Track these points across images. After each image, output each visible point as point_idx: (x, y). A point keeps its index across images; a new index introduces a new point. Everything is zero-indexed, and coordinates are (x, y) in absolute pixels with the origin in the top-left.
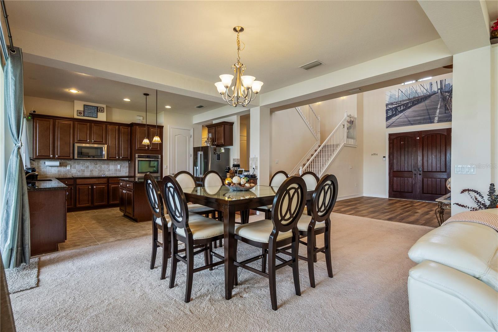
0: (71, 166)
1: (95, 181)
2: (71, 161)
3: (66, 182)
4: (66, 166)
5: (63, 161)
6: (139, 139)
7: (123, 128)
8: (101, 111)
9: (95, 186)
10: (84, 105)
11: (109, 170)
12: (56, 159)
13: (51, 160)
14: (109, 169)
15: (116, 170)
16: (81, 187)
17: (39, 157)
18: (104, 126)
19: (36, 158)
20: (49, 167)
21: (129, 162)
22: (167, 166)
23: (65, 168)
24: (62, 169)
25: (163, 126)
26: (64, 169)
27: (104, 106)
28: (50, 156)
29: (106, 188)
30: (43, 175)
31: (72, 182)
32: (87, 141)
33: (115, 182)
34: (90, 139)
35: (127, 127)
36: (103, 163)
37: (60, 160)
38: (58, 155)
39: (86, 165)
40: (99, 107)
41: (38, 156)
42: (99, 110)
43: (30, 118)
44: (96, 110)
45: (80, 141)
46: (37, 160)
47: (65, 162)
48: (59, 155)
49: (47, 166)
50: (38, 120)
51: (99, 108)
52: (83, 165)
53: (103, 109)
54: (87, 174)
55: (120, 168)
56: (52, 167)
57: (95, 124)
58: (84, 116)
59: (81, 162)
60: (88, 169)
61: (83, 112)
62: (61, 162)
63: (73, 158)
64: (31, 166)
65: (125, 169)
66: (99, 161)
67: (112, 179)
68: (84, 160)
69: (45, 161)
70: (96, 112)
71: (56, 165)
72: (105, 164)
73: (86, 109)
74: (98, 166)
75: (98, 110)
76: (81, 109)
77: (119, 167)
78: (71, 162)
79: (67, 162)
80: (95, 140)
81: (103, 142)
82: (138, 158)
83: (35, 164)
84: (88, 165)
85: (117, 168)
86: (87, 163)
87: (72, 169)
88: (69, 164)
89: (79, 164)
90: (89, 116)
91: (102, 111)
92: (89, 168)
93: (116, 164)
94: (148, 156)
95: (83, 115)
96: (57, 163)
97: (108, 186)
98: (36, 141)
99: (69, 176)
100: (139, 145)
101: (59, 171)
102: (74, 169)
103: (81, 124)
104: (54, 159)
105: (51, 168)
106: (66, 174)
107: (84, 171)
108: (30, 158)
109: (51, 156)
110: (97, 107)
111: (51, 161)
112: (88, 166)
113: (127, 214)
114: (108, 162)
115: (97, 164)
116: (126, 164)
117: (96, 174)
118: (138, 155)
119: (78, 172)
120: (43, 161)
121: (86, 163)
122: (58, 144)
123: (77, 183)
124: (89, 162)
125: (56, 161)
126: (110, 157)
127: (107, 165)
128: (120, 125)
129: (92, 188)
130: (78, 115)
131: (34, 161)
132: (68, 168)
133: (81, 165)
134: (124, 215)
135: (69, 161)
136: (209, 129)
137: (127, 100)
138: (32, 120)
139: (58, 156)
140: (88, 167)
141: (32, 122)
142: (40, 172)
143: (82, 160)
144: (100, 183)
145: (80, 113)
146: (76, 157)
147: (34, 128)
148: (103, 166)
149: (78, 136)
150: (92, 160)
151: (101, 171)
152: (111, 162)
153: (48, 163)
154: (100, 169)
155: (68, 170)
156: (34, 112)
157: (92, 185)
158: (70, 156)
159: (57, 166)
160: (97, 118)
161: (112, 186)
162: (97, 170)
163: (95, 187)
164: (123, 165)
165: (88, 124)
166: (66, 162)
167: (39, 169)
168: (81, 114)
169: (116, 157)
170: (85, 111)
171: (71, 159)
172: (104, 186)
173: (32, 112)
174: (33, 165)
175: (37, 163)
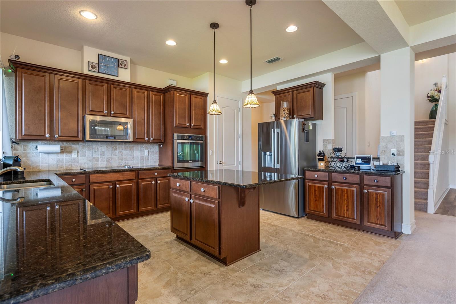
0: (78, 152)
1: (118, 176)
2: (78, 144)
3: (74, 180)
4: (71, 152)
5: (65, 144)
6: (177, 111)
7: (154, 95)
8: (123, 67)
9: (118, 184)
10: (99, 54)
11: (133, 158)
12: (56, 140)
13: (46, 142)
14: (132, 156)
15: (143, 158)
16: (97, 187)
17: (26, 137)
18: (128, 90)
19: (21, 138)
20: (43, 155)
21: (159, 145)
22: (213, 152)
23: (69, 155)
24: (65, 157)
25: (208, 94)
26: (68, 158)
27: (128, 59)
28: (44, 136)
29: (134, 187)
30: (33, 168)
31: (82, 179)
32: (103, 112)
33: (148, 177)
34: (109, 109)
35: (159, 94)
36: (125, 147)
37: (60, 143)
38: (58, 135)
39: (100, 150)
40: (120, 59)
41: (25, 135)
42: (121, 65)
43: (10, 71)
44: (116, 64)
45: (93, 112)
46: (23, 143)
47: (68, 147)
48: (60, 135)
49: (40, 153)
50: (24, 73)
51: (121, 61)
52: (96, 151)
53: (126, 64)
54: (102, 165)
55: (148, 155)
56: (49, 155)
57: (115, 86)
58: (99, 72)
59: (94, 146)
60: (103, 157)
61: (96, 65)
62: (63, 145)
63: (84, 140)
64: (12, 154)
65: (154, 157)
66: (119, 144)
67: (142, 172)
68: (97, 143)
69: (36, 145)
70: (116, 67)
71: (54, 151)
72: (128, 148)
73: (102, 60)
74: (117, 152)
75: (119, 64)
76: (95, 60)
77: (146, 153)
78: (78, 146)
79: (73, 146)
80: (115, 111)
81: (126, 114)
82: (177, 139)
83: (20, 150)
84: (104, 150)
85: (144, 154)
86: (103, 148)
87: (80, 158)
88: (75, 149)
89: (90, 150)
90: (107, 73)
91: (125, 67)
92: (105, 155)
93: (142, 149)
94: (189, 137)
95: (97, 70)
96: (56, 148)
97: (137, 184)
98: (20, 109)
99: (76, 168)
100: (178, 120)
101: (59, 161)
102: (83, 157)
103: (94, 85)
104: (51, 140)
105: (46, 155)
106: (71, 165)
107: (97, 160)
108: (11, 139)
109: (48, 135)
110: (118, 60)
111: (47, 144)
112: (103, 152)
113: (181, 235)
114: (132, 146)
115: (116, 150)
116: (155, 148)
117: (115, 164)
118: (177, 135)
119: (89, 162)
120: (33, 144)
121: (101, 148)
122: (58, 115)
123: (91, 181)
124: (105, 147)
125: (55, 144)
126: (137, 139)
127: (130, 150)
128: (149, 89)
129: (115, 188)
130: (90, 69)
131: (18, 144)
132: (74, 155)
133: (93, 151)
134: (177, 237)
135: (75, 144)
136: (278, 96)
137: (171, 43)
138: (14, 74)
139: (59, 137)
140: (103, 154)
141: (14, 78)
142: (29, 162)
143: (95, 143)
144: (125, 179)
145: (93, 67)
146: (88, 138)
147: (17, 88)
148: (125, 152)
149: (90, 104)
150: (109, 143)
151: (122, 160)
152: (136, 146)
153: (42, 147)
154: (121, 156)
155: (73, 158)
156: (17, 57)
157: (114, 183)
158: (78, 137)
159: (57, 153)
160: (118, 76)
161: (143, 183)
162: (117, 159)
163: (118, 186)
164: (152, 151)
165: (106, 85)
166: (71, 146)
167: (27, 157)
168: (95, 68)
169: (144, 139)
170: (101, 64)
171: (78, 141)
172: (131, 184)
173: (13, 58)
174: (17, 150)
175: (24, 148)
